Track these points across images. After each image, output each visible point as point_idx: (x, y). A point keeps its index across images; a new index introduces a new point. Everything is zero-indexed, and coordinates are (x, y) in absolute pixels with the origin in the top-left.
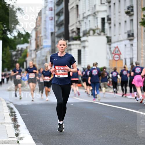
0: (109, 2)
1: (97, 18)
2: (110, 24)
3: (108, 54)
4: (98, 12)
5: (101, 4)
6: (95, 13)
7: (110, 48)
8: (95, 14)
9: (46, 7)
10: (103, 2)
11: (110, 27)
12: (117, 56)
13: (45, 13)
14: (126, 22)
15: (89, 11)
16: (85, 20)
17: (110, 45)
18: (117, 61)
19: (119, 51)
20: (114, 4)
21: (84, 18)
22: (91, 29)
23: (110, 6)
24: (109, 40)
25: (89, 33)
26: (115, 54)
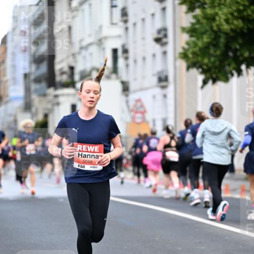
0: (126, 22)
1: (104, 49)
2: (127, 58)
3: (123, 111)
4: (106, 38)
5: (112, 24)
6: (100, 40)
7: (127, 102)
8: (100, 42)
9: (14, 29)
10: (114, 21)
11: (127, 66)
12: (139, 115)
13: (12, 40)
14: (154, 55)
15: (90, 36)
16: (84, 53)
17: (127, 96)
18: (139, 124)
19: (142, 106)
20: (135, 24)
21: (81, 48)
22: (93, 69)
23: (127, 29)
24: (126, 88)
25: (90, 74)
26: (136, 112)
